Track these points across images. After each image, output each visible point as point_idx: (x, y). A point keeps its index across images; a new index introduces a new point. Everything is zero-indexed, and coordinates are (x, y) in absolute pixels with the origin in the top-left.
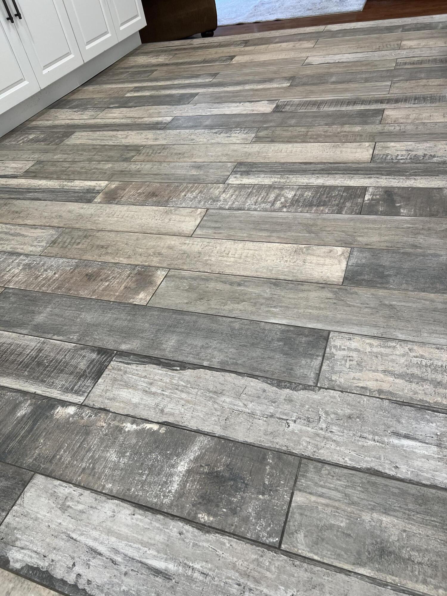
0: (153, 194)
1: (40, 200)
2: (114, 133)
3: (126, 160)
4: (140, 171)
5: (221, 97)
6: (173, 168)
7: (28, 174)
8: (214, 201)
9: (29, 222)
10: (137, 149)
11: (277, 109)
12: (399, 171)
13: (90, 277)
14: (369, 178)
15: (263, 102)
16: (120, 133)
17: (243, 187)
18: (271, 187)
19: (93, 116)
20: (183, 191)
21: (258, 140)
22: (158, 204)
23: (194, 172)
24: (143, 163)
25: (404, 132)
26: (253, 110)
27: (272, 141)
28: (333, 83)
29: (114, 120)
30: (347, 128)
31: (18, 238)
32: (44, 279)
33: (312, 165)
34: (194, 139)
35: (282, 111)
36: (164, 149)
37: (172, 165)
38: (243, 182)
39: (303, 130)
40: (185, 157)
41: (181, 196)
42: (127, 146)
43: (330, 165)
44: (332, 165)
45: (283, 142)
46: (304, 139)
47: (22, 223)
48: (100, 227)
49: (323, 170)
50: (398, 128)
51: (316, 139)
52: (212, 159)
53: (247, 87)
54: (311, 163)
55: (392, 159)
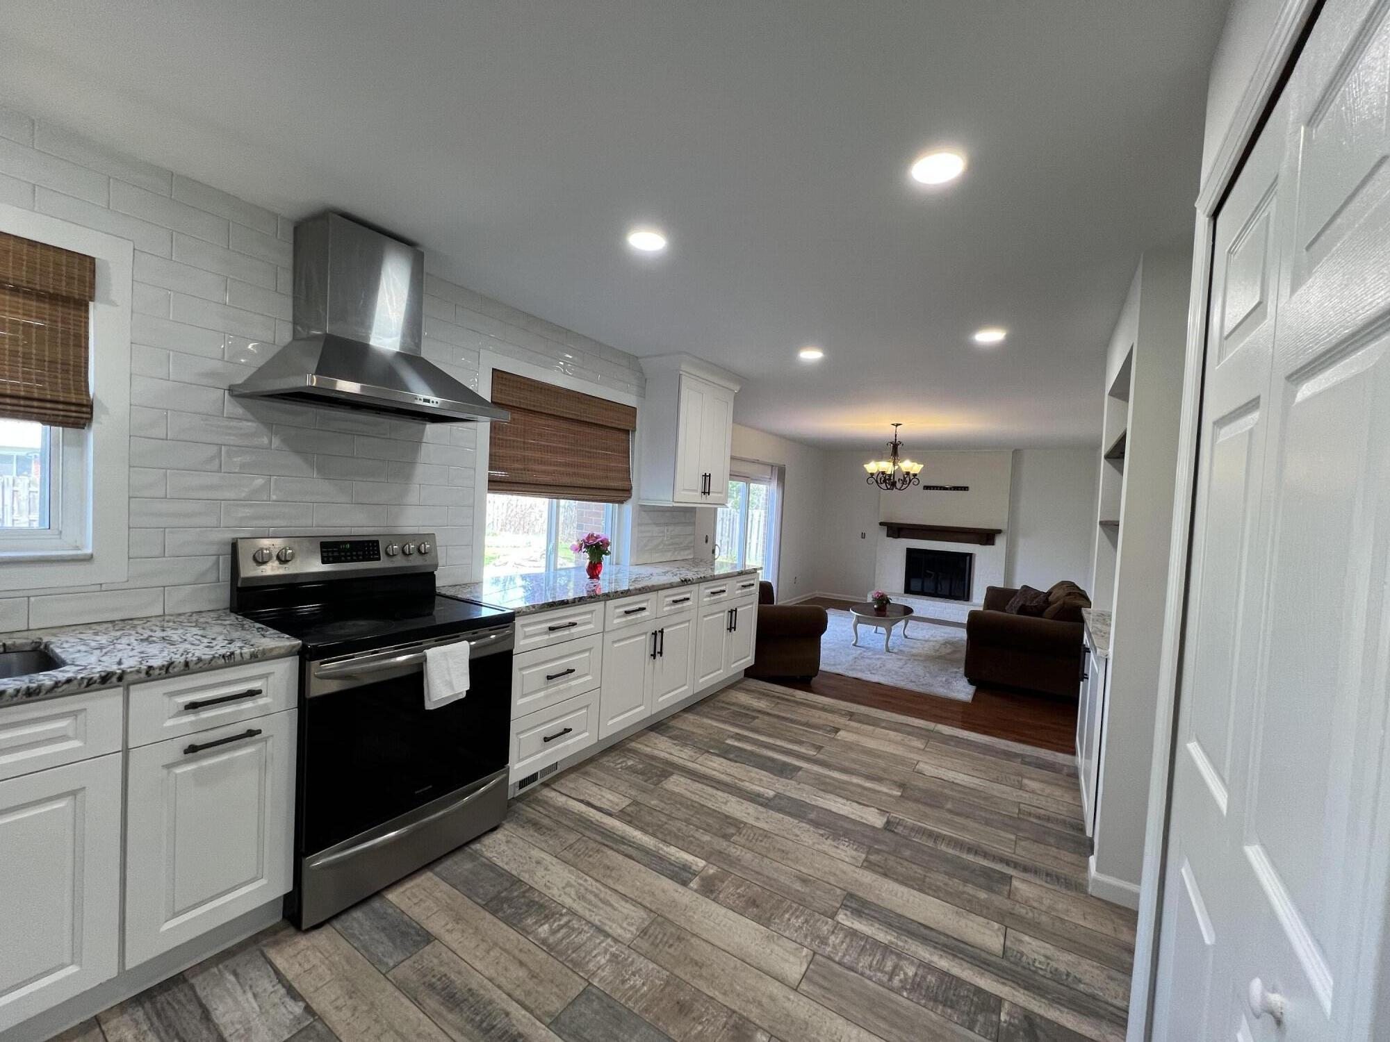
0: (753, 903)
1: (634, 859)
2: (715, 792)
3: (726, 837)
4: (739, 860)
5: (824, 783)
6: (776, 870)
7: (623, 815)
8: (822, 943)
9: (620, 888)
10: (737, 824)
11: (889, 826)
12: (1039, 988)
13: (683, 1009)
14: (1003, 983)
15: (872, 809)
16: (720, 793)
17: (853, 934)
18: (887, 949)
19: (691, 757)
20: (786, 911)
21: (869, 865)
22: (757, 919)
23: (797, 886)
24: (744, 850)
25: (1039, 923)
26: (862, 818)
27: (885, 875)
28: (950, 811)
29: (714, 773)
30: (970, 889)
31: (608, 909)
32: (632, 987)
33: (934, 934)
34: (798, 836)
35: (893, 831)
36: (766, 836)
37: (775, 864)
38: (854, 927)
39: (919, 871)
40: (788, 859)
41: (785, 920)
42: (727, 817)
43: (954, 941)
44: (957, 943)
45: (896, 880)
46: (921, 886)
47: (612, 886)
48: (696, 930)
49: (945, 945)
50: (1030, 914)
51: (936, 892)
52: (819, 874)
53: (855, 780)
54: (932, 929)
55: (1029, 964)
